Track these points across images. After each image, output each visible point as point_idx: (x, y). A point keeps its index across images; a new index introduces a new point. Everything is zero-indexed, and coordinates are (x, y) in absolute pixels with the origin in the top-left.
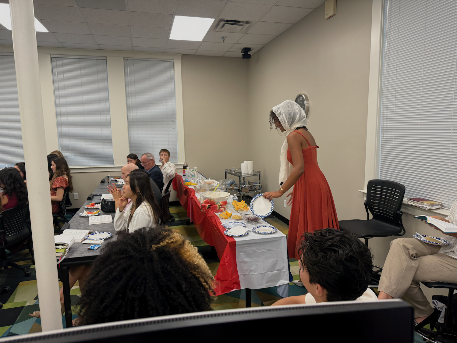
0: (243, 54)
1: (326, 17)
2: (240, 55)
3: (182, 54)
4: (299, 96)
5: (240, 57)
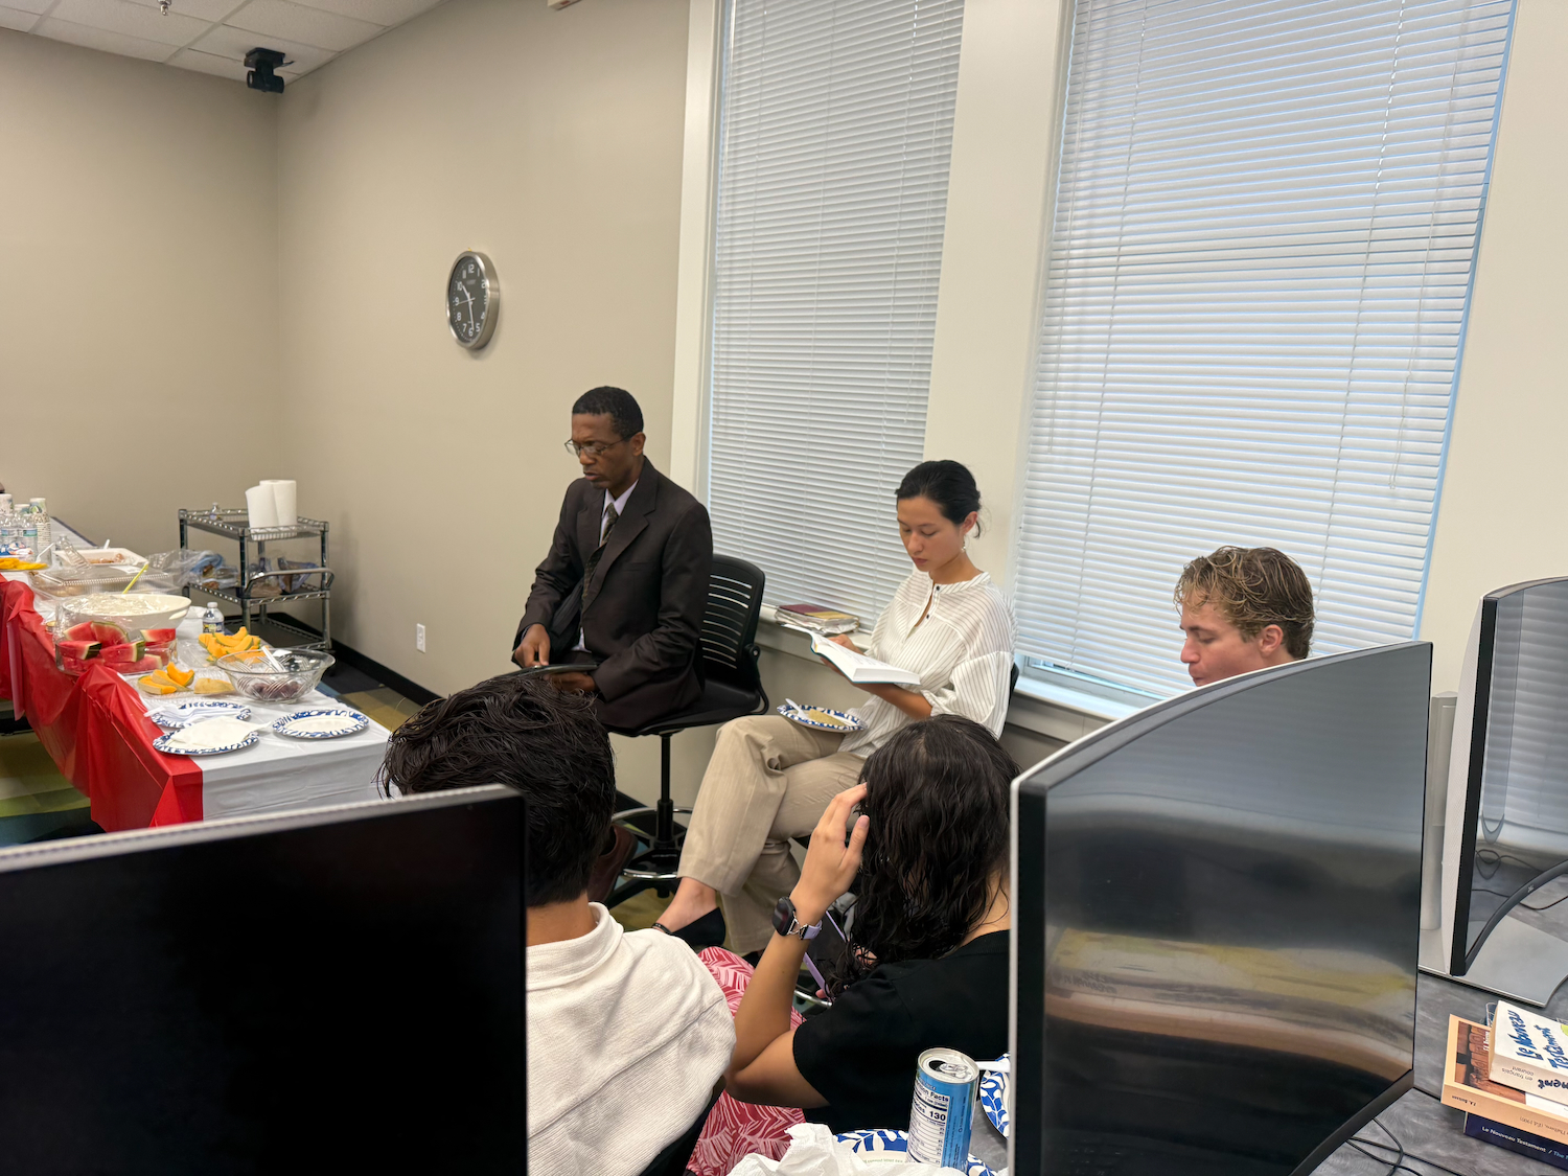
0: (254, 70)
1: (553, 1)
2: (242, 72)
4: (465, 261)
5: (240, 82)
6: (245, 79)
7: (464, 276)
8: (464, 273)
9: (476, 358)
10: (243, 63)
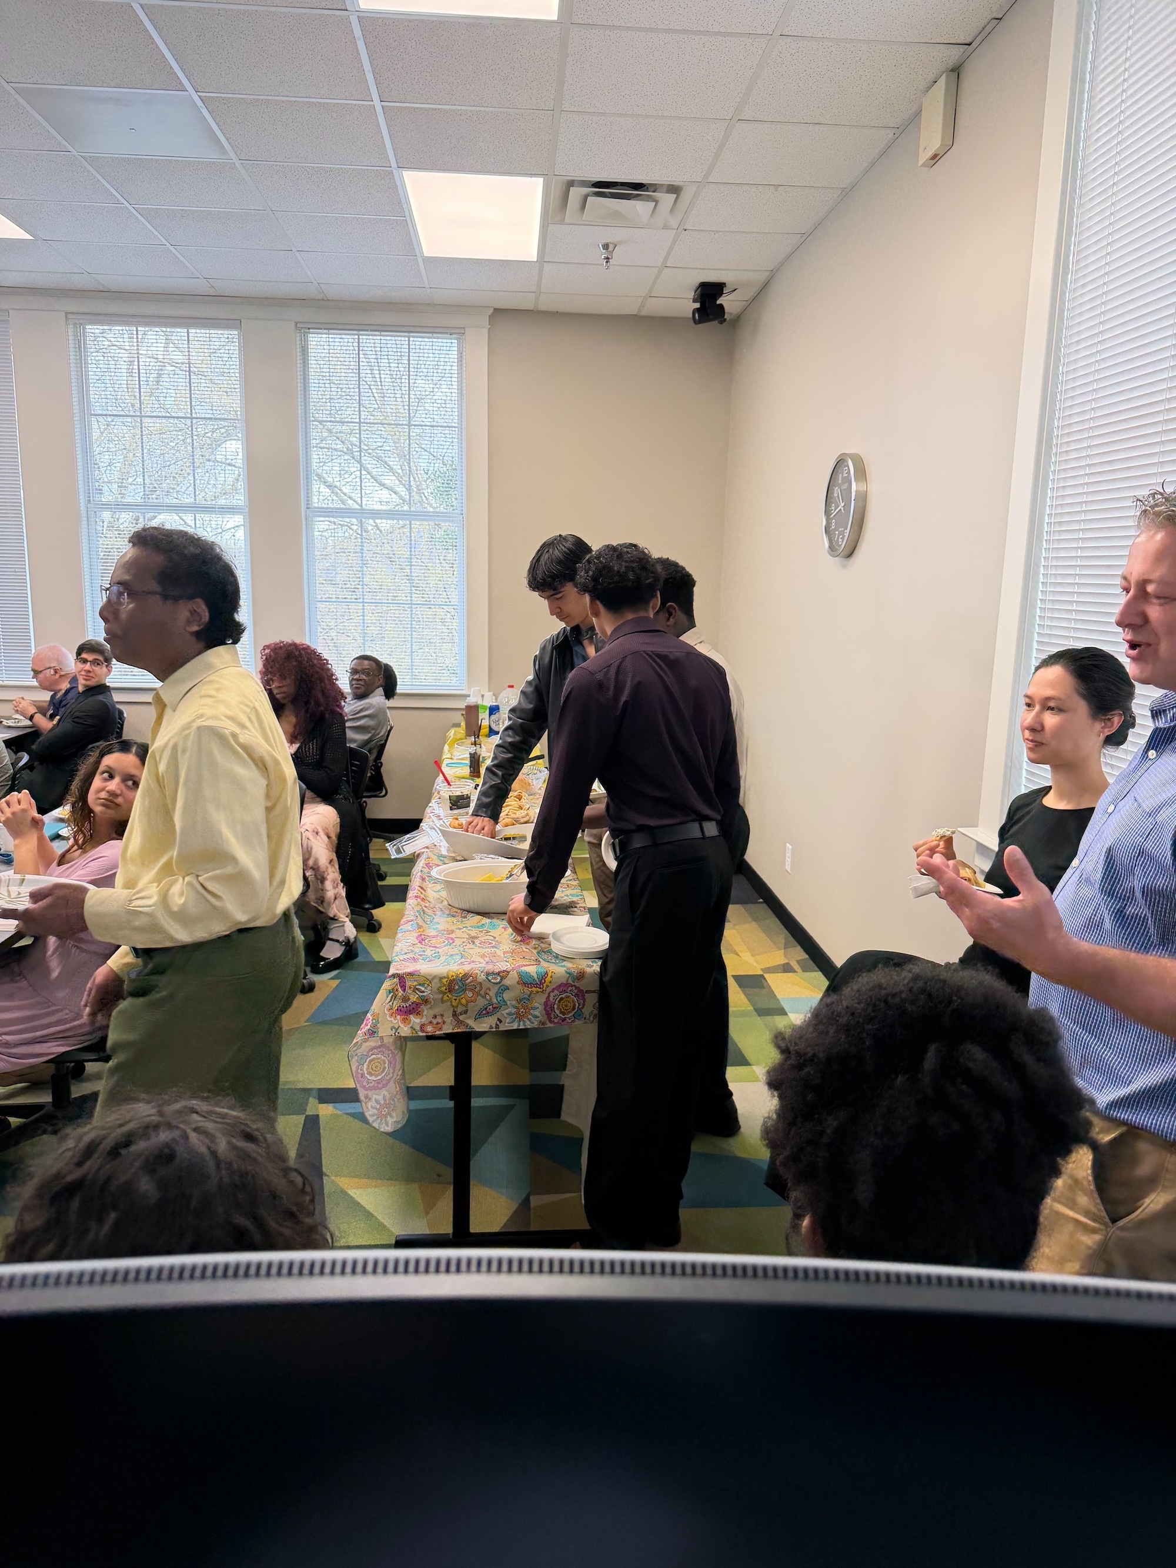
0: (700, 305)
1: (924, 156)
2: (689, 306)
3: (493, 309)
4: (840, 463)
5: (689, 318)
6: (691, 315)
7: (840, 481)
8: (840, 476)
9: (844, 566)
10: (692, 301)
